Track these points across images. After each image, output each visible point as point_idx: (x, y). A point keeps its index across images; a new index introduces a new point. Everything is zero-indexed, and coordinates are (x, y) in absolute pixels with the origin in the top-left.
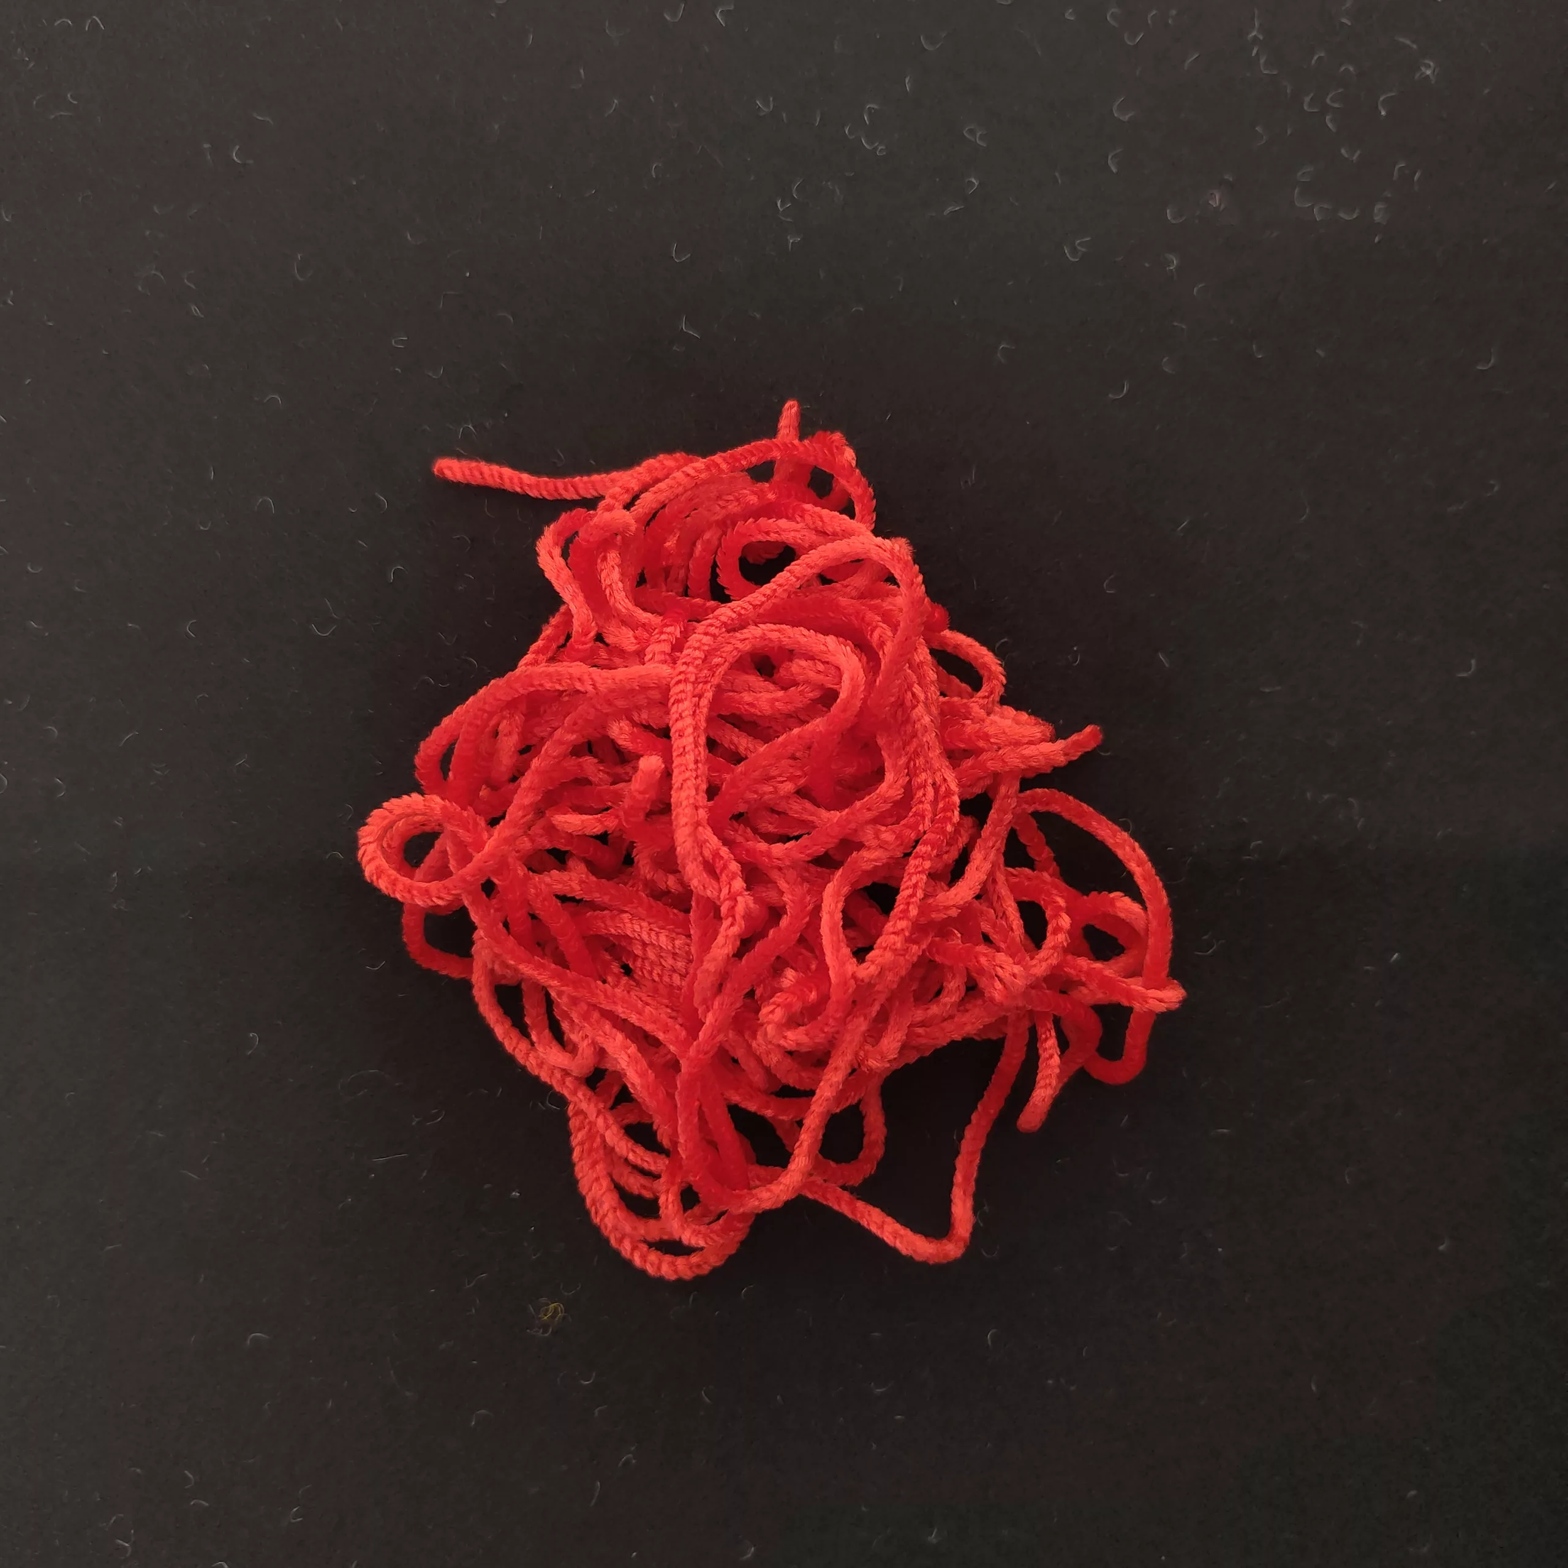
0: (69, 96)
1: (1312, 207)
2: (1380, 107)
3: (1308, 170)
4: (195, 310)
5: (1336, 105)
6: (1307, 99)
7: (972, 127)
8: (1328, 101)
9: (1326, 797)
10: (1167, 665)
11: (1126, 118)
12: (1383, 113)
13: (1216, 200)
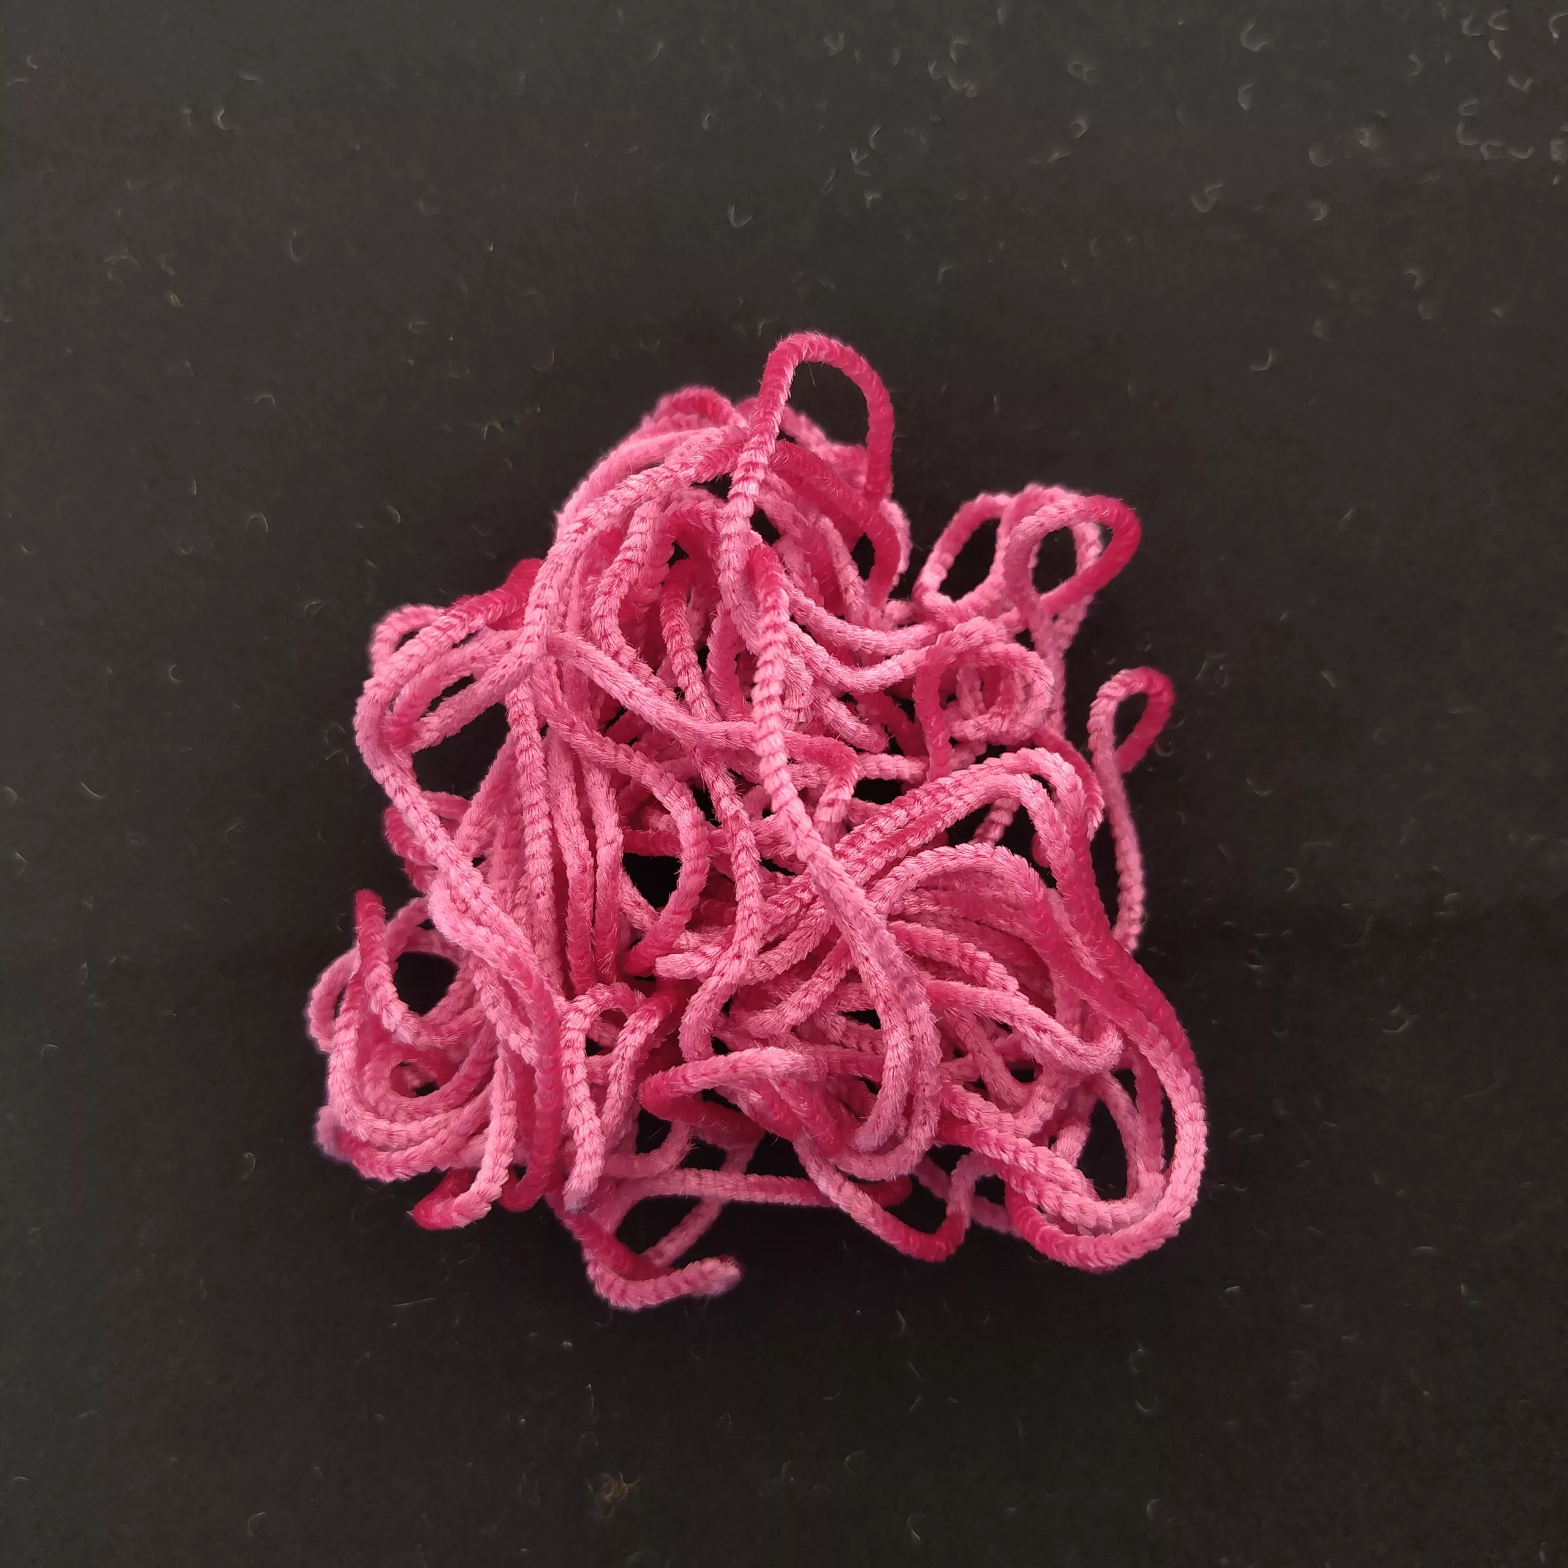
0: (29, 60)
1: (1478, 146)
2: (1551, 29)
3: (1474, 102)
4: (173, 298)
5: (1501, 28)
6: (1466, 23)
7: (1077, 63)
8: (1491, 24)
9: (1533, 838)
10: (1333, 685)
11: (1256, 48)
12: (1555, 36)
13: (1367, 139)
